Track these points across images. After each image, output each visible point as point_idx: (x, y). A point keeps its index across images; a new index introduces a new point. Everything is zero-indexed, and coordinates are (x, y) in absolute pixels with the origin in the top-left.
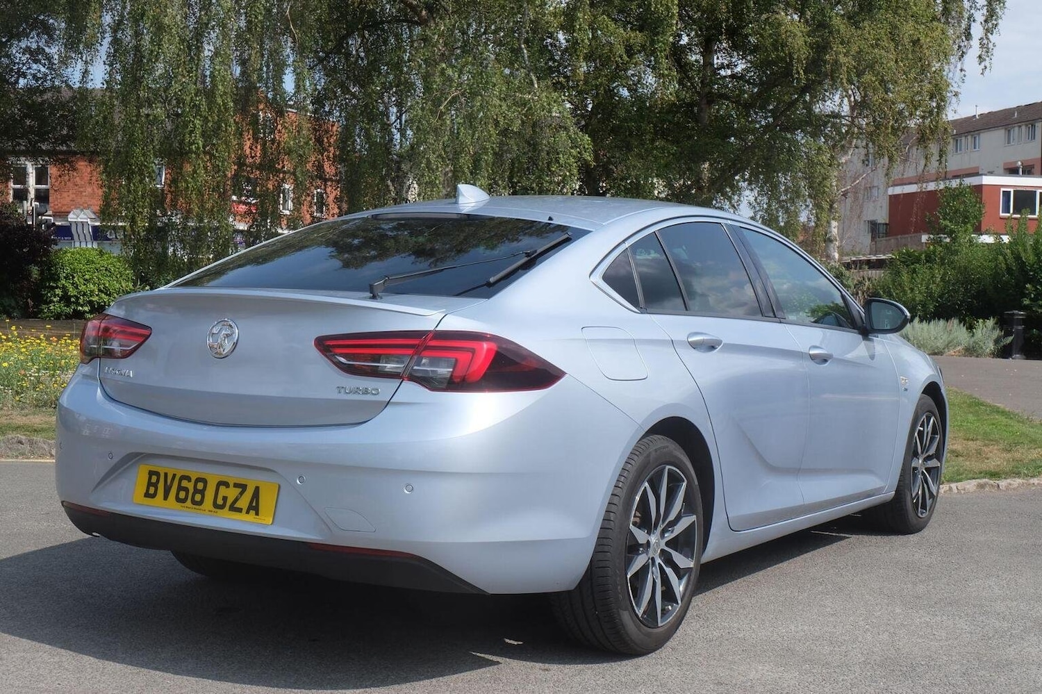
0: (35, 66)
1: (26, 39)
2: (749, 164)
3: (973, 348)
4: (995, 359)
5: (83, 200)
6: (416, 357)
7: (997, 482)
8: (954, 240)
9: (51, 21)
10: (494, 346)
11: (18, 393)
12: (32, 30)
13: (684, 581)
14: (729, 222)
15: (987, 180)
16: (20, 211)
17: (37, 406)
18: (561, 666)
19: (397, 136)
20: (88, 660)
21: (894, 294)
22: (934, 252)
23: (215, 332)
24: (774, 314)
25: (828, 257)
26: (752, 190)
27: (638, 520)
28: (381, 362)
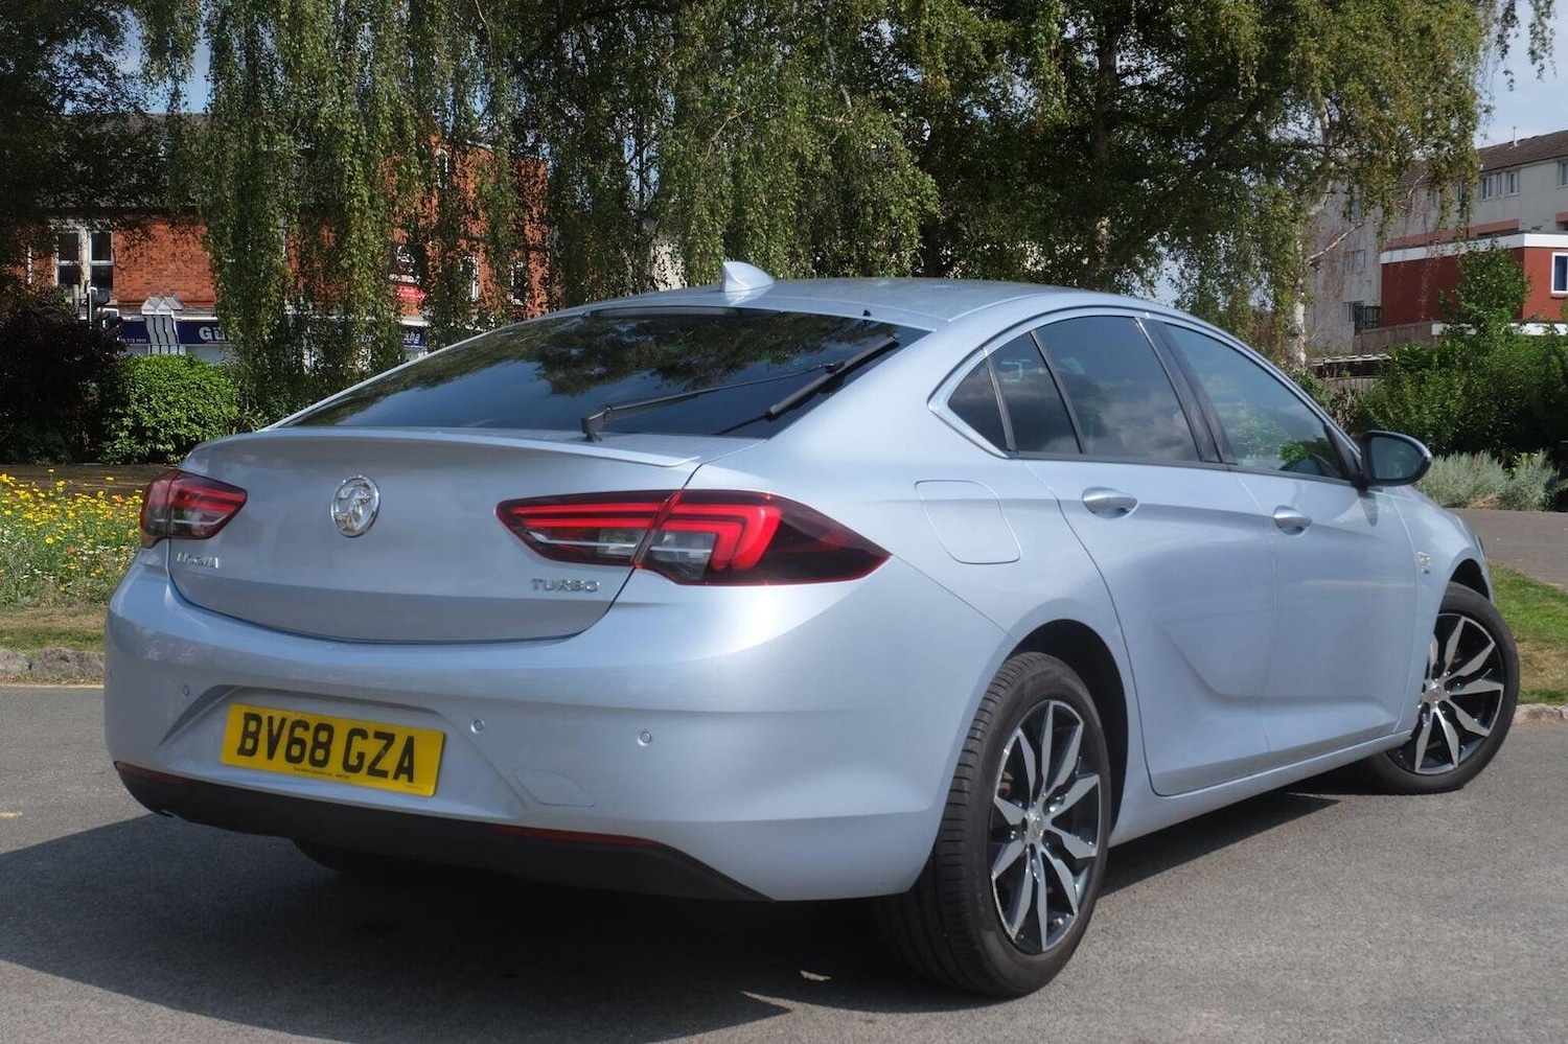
0: (88, 82)
1: (74, 41)
2: (1170, 218)
3: (1513, 496)
4: (1546, 513)
5: (163, 283)
6: (654, 532)
7: (1559, 708)
8: (1483, 331)
9: (112, 13)
10: (776, 513)
11: (63, 581)
12: (82, 28)
13: (1082, 878)
14: (1147, 316)
15: (1531, 240)
16: (69, 300)
17: (91, 600)
18: (893, 1016)
19: (636, 183)
20: (160, 1012)
21: (1391, 415)
22: (1453, 350)
23: (343, 496)
24: (1219, 457)
25: (1291, 359)
26: (1175, 259)
27: (1007, 786)
28: (600, 539)
